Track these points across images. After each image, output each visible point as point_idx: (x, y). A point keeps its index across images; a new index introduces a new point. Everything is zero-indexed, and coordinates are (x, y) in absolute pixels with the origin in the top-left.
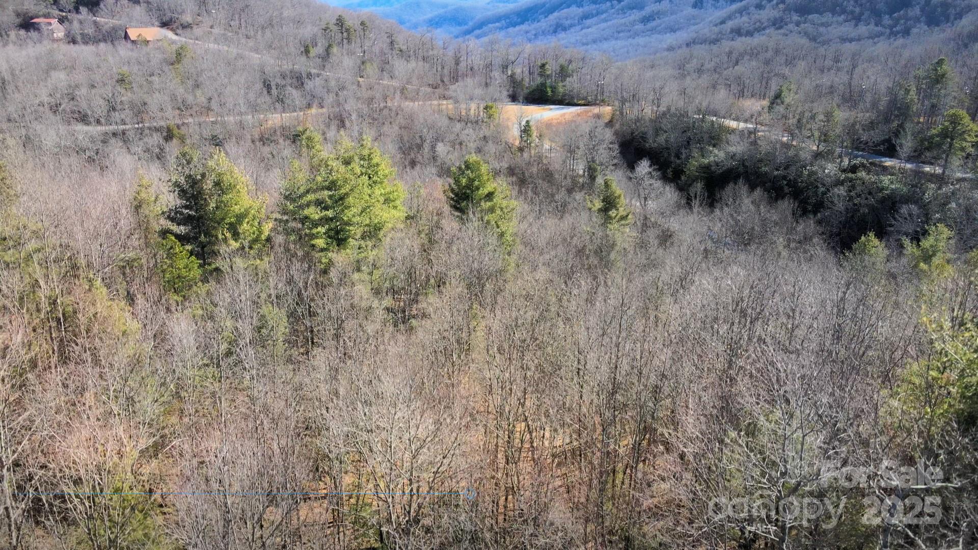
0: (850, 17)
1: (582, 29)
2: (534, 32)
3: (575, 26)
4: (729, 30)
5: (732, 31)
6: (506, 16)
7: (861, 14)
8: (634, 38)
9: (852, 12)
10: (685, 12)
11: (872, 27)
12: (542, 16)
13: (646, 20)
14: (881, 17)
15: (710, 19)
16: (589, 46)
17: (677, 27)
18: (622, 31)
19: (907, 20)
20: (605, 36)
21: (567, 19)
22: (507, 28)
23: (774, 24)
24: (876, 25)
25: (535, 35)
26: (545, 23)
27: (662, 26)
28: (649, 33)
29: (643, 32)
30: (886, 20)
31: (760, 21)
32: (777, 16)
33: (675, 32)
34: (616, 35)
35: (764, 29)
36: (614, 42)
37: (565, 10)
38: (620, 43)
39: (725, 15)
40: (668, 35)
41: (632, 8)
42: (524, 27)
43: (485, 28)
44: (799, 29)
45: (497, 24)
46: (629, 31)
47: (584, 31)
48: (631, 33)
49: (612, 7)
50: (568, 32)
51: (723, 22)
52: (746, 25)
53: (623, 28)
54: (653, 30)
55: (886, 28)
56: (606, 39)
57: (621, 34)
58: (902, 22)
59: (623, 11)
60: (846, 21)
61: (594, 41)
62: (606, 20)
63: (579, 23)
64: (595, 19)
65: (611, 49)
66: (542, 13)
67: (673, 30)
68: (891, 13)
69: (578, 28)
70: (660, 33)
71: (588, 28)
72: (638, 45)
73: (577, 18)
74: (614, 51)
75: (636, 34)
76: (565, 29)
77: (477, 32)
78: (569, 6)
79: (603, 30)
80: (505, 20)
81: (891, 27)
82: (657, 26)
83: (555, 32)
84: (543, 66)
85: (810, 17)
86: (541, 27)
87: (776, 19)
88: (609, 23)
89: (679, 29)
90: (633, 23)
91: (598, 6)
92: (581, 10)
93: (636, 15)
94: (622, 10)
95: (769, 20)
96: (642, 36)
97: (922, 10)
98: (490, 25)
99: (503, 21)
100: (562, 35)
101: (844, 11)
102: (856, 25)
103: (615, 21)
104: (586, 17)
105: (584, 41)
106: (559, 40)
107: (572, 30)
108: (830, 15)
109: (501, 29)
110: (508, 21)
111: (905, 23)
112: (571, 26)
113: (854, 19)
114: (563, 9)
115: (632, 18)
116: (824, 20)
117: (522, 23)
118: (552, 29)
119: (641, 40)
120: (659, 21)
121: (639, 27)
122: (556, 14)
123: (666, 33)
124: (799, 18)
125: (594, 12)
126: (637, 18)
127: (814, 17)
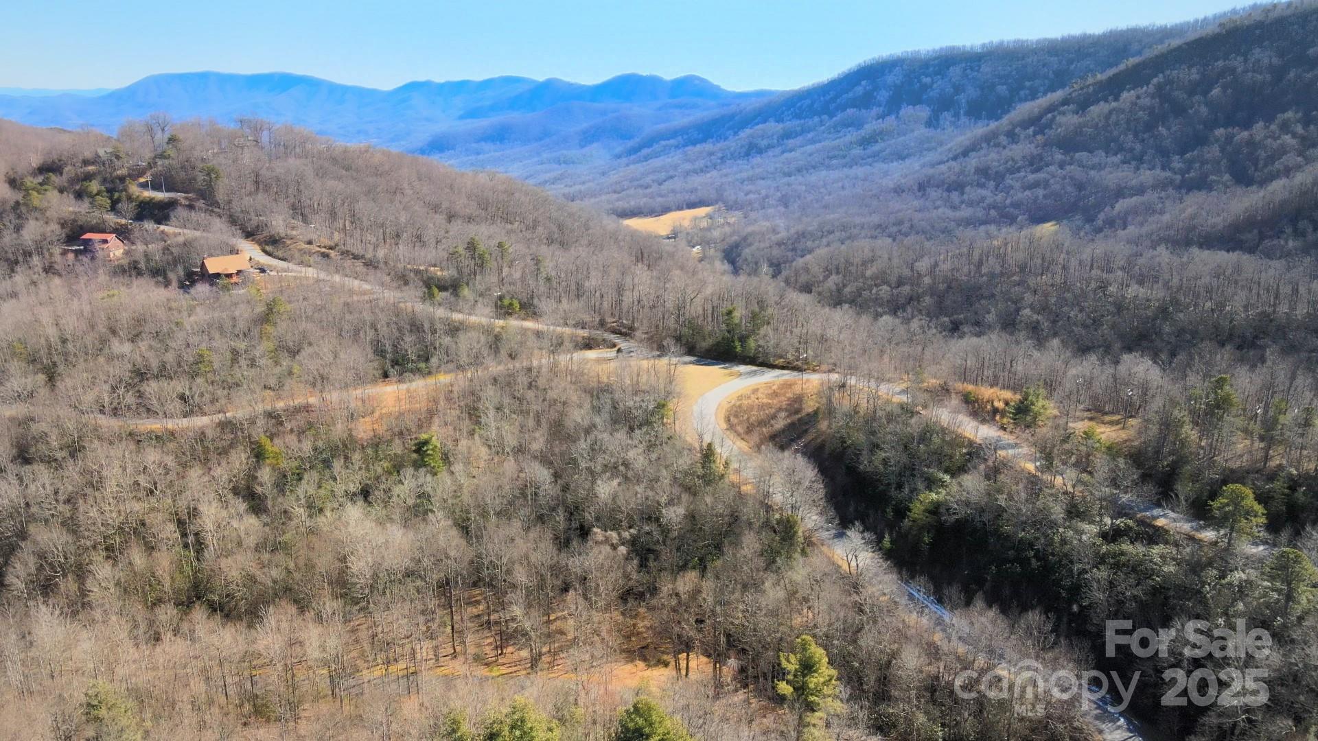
0: (1129, 156)
1: (783, 152)
2: (720, 155)
3: (773, 147)
4: (973, 170)
5: (978, 171)
6: (682, 131)
7: (1143, 153)
8: (851, 167)
9: (1132, 150)
10: (916, 133)
11: (1158, 171)
12: (731, 132)
13: (865, 142)
14: (1168, 157)
15: (949, 146)
16: (793, 178)
17: (906, 152)
18: (835, 157)
19: (1203, 164)
20: (813, 163)
21: (763, 137)
22: (684, 146)
23: (1031, 164)
24: (1163, 168)
25: (722, 158)
26: (734, 143)
27: (888, 151)
28: (870, 160)
29: (863, 159)
30: (1177, 162)
31: (1013, 160)
32: (1035, 152)
33: (903, 159)
34: (827, 162)
35: (1018, 170)
36: (824, 173)
37: (760, 126)
38: (834, 174)
39: (967, 143)
40: (895, 164)
41: (848, 126)
42: (708, 146)
43: (656, 147)
44: (1064, 172)
45: (672, 142)
46: (844, 157)
47: (786, 155)
48: (847, 159)
49: (822, 123)
50: (764, 155)
51: (965, 154)
52: (995, 164)
53: (837, 153)
54: (875, 155)
55: (1175, 173)
56: (814, 167)
57: (834, 162)
58: (1197, 165)
59: (836, 129)
60: (1124, 162)
61: (799, 170)
62: (813, 142)
63: (779, 144)
64: (800, 139)
65: (822, 183)
66: (729, 129)
67: (901, 157)
68: (1182, 153)
69: (778, 150)
70: (884, 160)
71: (791, 151)
72: (856, 178)
73: (775, 137)
74: (825, 185)
75: (854, 163)
76: (760, 151)
77: (645, 151)
78: (765, 121)
79: (810, 155)
80: (682, 135)
81: (1182, 172)
82: (881, 151)
83: (747, 154)
84: (729, 313)
85: (1077, 155)
86: (729, 148)
87: (1033, 157)
88: (818, 146)
89: (908, 156)
90: (850, 145)
91: (802, 121)
92: (781, 126)
93: (852, 135)
94: (835, 127)
95: (1024, 157)
96: (861, 165)
97: (1223, 150)
98: (663, 143)
99: (680, 138)
100: (757, 160)
101: (1121, 149)
102: (1138, 169)
103: (826, 143)
104: (787, 135)
105: (786, 170)
106: (753, 168)
107: (770, 153)
108: (1103, 154)
109: (677, 147)
110: (685, 137)
111: (1200, 168)
112: (770, 147)
113: (1134, 159)
114: (757, 124)
115: (849, 138)
116: (1096, 160)
117: (704, 140)
118: (744, 150)
119: (859, 171)
120: (882, 144)
121: (857, 151)
122: (748, 131)
123: (892, 162)
124: (1063, 157)
125: (799, 129)
126: (854, 139)
127: (1082, 155)
